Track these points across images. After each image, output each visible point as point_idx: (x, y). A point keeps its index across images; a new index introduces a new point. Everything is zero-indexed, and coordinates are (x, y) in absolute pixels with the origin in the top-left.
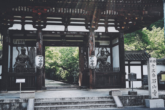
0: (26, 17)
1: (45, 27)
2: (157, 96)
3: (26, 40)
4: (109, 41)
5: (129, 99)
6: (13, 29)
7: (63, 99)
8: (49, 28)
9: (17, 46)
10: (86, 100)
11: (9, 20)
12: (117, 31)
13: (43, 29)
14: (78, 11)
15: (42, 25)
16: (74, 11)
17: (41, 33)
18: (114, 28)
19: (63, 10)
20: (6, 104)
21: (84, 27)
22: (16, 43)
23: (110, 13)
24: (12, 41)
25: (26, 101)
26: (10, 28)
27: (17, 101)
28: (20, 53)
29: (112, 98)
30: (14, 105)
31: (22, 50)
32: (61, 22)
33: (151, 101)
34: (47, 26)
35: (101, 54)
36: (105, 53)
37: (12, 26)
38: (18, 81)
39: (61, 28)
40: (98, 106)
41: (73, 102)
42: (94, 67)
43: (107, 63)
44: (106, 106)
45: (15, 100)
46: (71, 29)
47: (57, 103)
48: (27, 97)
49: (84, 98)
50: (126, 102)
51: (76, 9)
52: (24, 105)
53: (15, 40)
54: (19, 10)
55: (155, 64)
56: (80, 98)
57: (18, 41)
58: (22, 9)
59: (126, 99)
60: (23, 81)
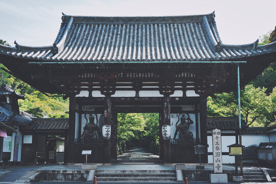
0: (94, 83)
1: (114, 93)
2: (221, 171)
3: (96, 106)
4: (194, 106)
5: (195, 174)
6: (80, 96)
7: (124, 171)
8: (118, 94)
9: (85, 113)
10: (147, 173)
11: (76, 87)
12: (198, 95)
13: (112, 96)
14: (149, 75)
15: (111, 91)
16: (144, 76)
17: (109, 100)
18: (194, 92)
19: (132, 75)
20: (69, 174)
21: (158, 92)
22: (85, 110)
23: (186, 76)
24: (80, 108)
25: (87, 172)
26: (77, 96)
27: (79, 172)
28: (89, 122)
29: (175, 172)
30: (76, 176)
31: (90, 118)
32: (131, 87)
33: (212, 176)
34: (116, 92)
35: (181, 121)
36: (186, 121)
37: (79, 93)
38: (84, 152)
39: (132, 94)
40: (157, 179)
41: (133, 175)
42: (167, 138)
43: (188, 133)
44: (166, 179)
45: (77, 171)
46: (143, 94)
47: (117, 175)
48: (88, 168)
49: (146, 171)
50: (191, 176)
51: (146, 74)
52: (85, 176)
53: (84, 107)
54: (86, 77)
55: (219, 136)
56: (141, 171)
57: (87, 108)
58: (89, 76)
59: (192, 174)
60: (89, 152)
